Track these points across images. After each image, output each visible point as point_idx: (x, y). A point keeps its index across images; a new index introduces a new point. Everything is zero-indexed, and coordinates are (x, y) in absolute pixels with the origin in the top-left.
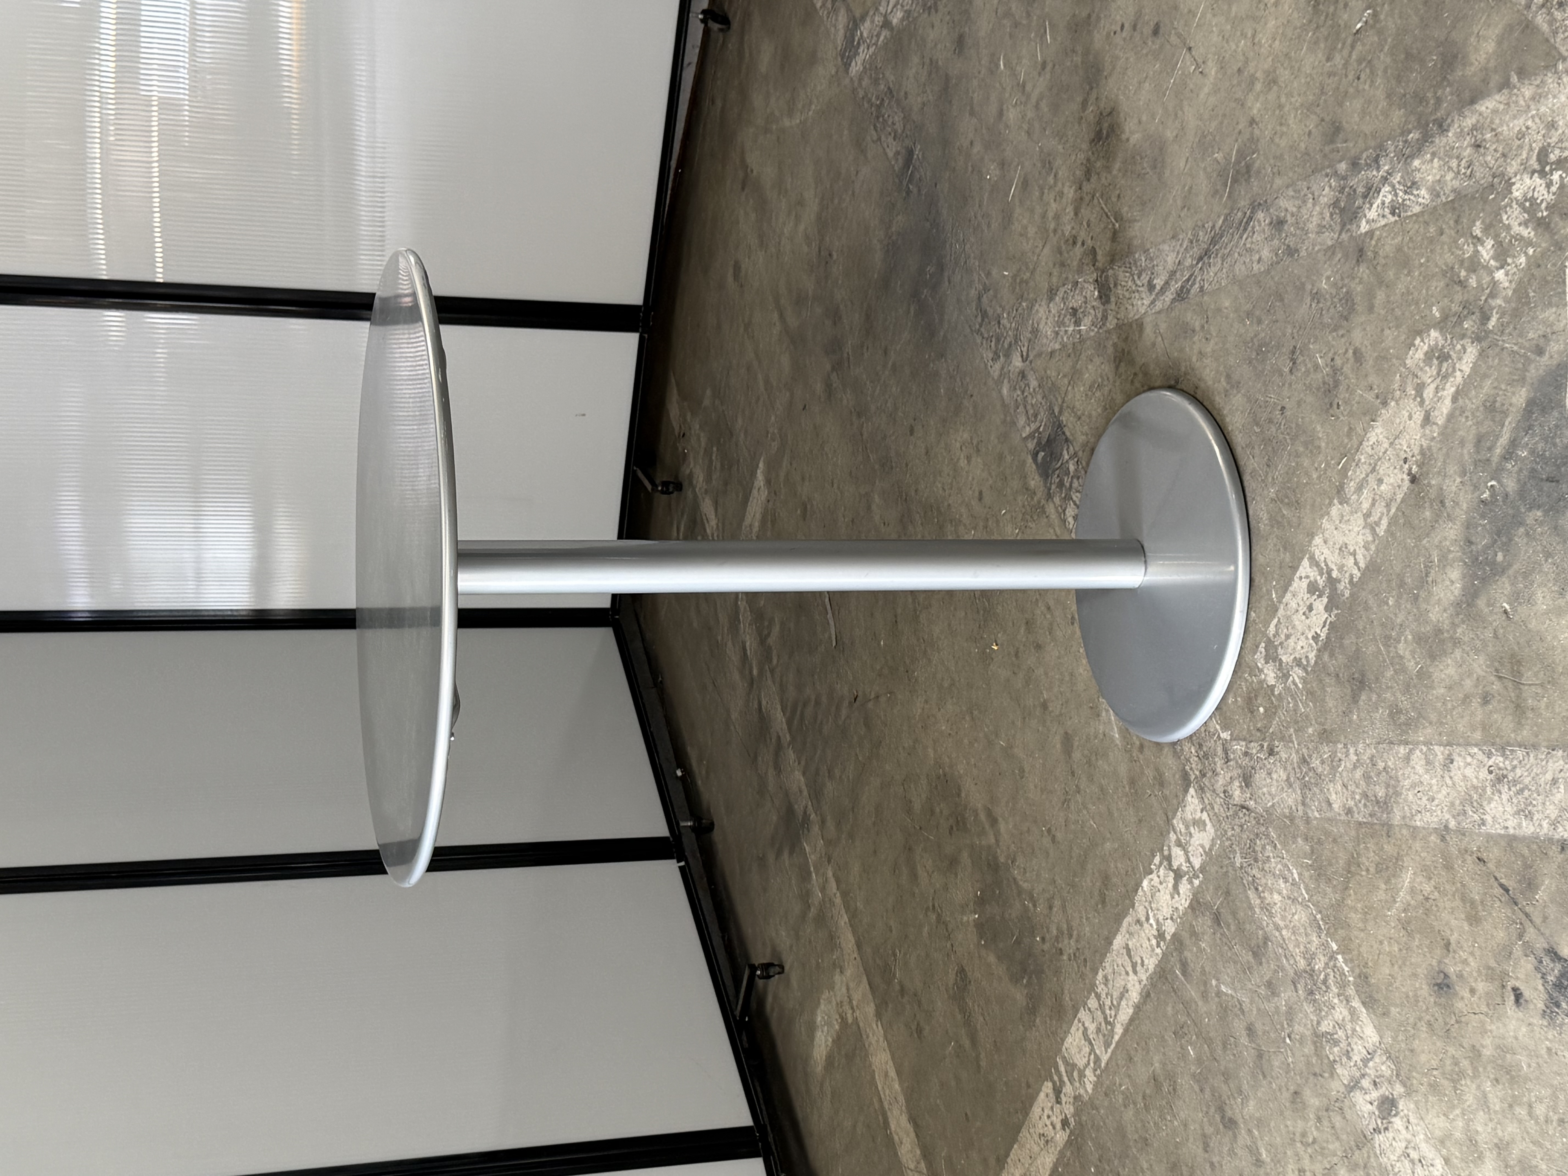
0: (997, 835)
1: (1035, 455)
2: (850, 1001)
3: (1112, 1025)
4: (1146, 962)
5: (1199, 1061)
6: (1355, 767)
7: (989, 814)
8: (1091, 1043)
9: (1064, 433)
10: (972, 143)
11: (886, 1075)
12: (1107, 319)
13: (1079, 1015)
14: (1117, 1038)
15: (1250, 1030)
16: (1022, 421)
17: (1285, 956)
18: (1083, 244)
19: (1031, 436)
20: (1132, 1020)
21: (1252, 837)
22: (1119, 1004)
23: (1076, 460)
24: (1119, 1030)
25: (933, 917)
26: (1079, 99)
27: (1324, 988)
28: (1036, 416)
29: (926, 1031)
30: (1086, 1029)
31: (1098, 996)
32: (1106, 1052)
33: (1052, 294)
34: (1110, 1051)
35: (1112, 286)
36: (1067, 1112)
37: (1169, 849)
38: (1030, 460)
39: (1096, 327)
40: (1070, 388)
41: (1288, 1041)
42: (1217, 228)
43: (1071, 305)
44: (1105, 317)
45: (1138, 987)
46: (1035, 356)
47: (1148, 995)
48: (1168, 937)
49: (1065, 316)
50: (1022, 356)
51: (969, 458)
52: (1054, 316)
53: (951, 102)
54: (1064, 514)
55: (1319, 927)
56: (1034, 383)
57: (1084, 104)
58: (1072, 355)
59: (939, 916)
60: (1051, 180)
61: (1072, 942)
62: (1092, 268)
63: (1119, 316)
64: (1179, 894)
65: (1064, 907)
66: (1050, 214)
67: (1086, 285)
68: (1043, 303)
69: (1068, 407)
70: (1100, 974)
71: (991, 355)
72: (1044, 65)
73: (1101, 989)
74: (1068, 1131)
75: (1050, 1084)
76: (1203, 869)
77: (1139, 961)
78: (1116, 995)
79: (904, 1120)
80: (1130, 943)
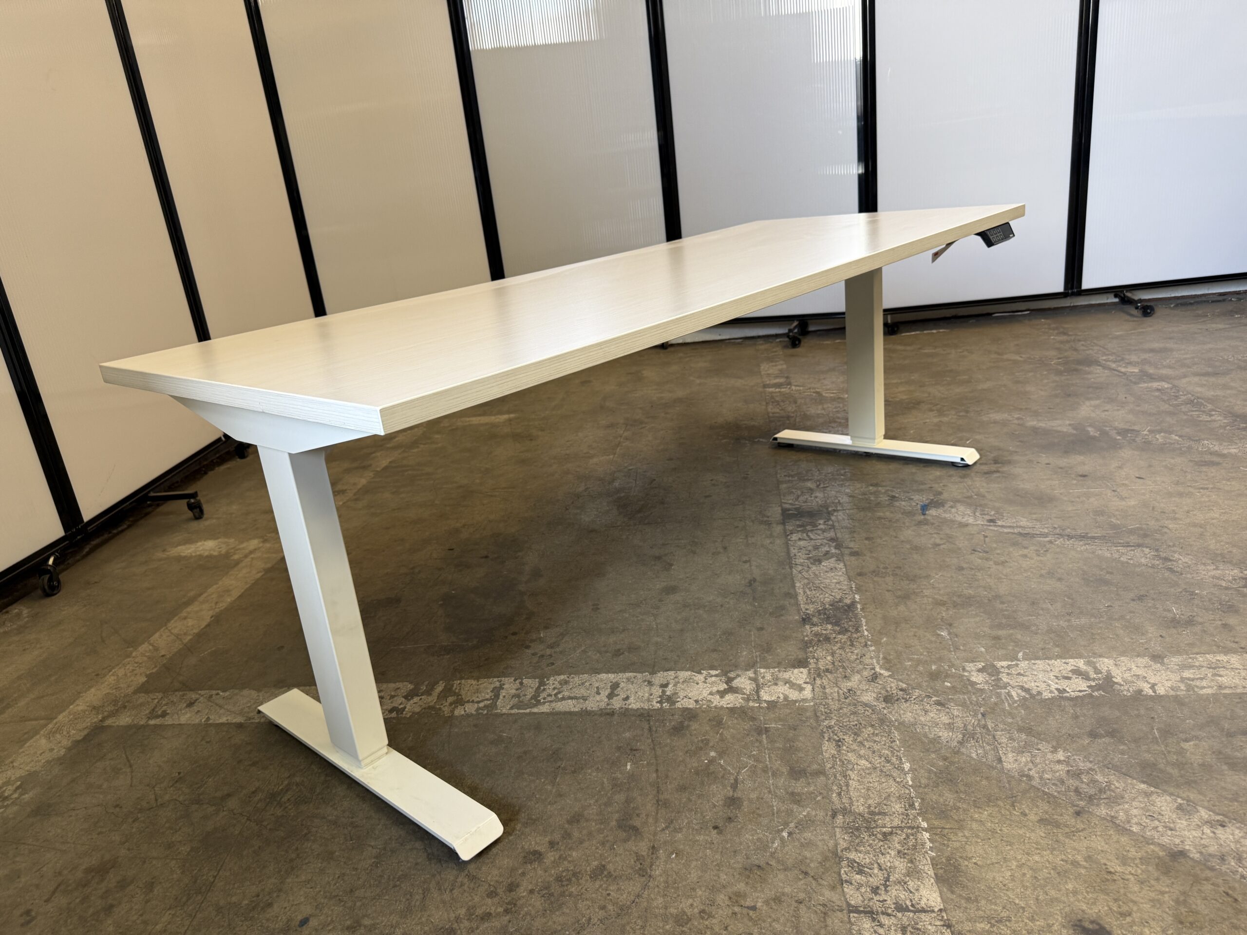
0: (532, 580)
3: (538, 703)
4: (632, 700)
5: (632, 776)
6: (1059, 762)
7: (537, 571)
8: (497, 696)
11: (227, 591)
13: (505, 680)
14: (535, 710)
15: (733, 802)
17: (839, 794)
19: (793, 505)
20: (571, 713)
21: (863, 723)
22: (563, 699)
24: (545, 708)
27: (880, 836)
30: (501, 687)
31: (542, 683)
32: (511, 708)
34: (515, 711)
35: (947, 506)
36: (408, 707)
37: (738, 676)
38: (778, 509)
40: (854, 510)
41: (785, 834)
42: (1089, 535)
45: (603, 705)
47: (612, 713)
48: (678, 705)
49: (881, 494)
51: (714, 485)
55: (912, 806)
58: (873, 504)
61: (548, 652)
62: (931, 495)
63: (942, 515)
64: (722, 697)
65: (562, 635)
68: (863, 484)
69: (843, 513)
70: (562, 677)
71: (785, 474)
73: (553, 682)
74: (394, 715)
75: (410, 687)
76: (772, 705)
77: (623, 696)
78: (566, 694)
79: (208, 613)
80: (622, 685)
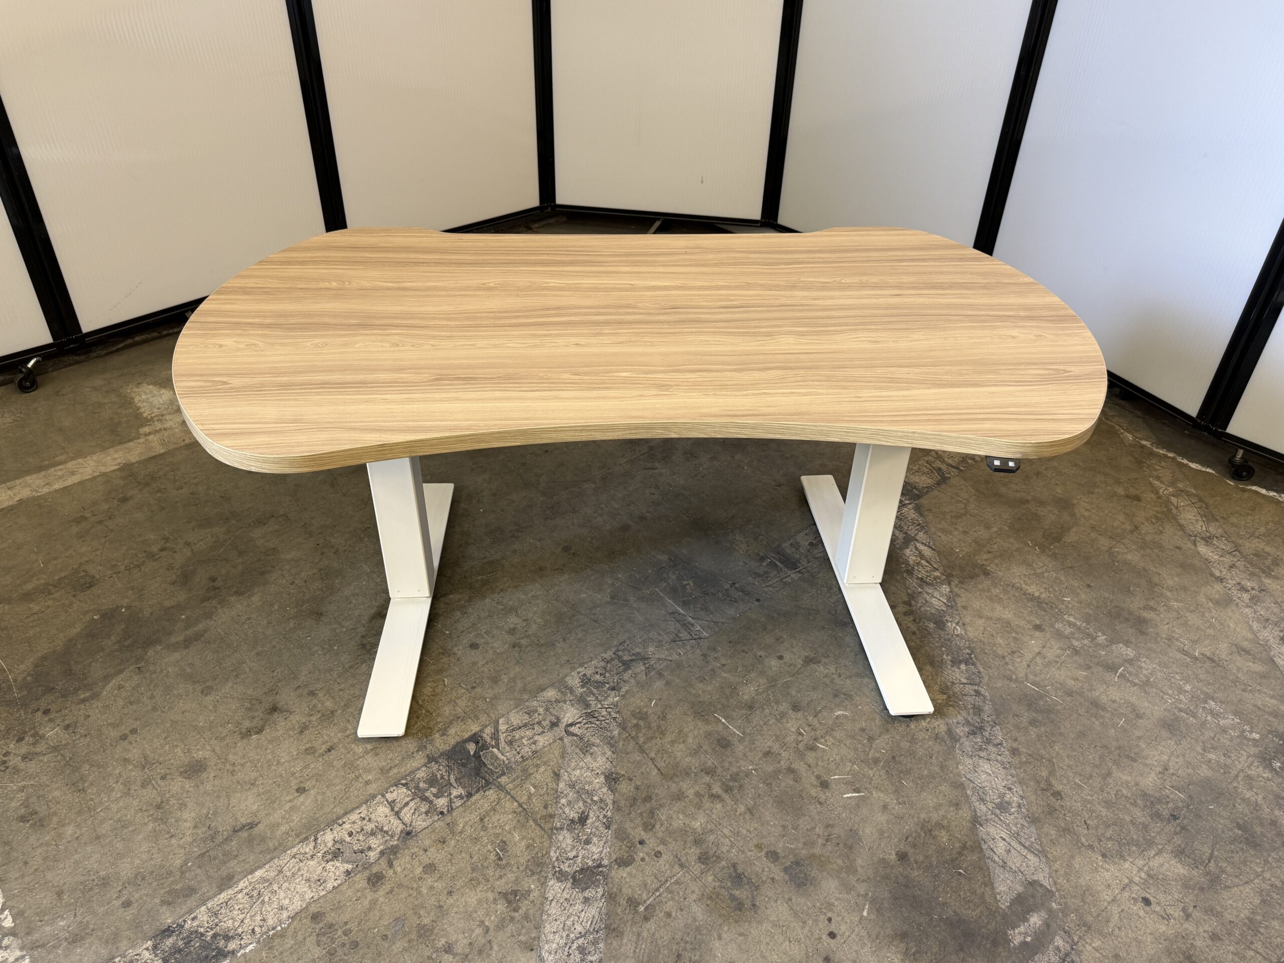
0: (174, 647)
1: (475, 738)
2: (156, 432)
7: (198, 637)
9: (478, 791)
10: (781, 658)
11: (73, 473)
12: (559, 880)
16: (516, 718)
18: (641, 842)
19: (495, 736)
23: (445, 811)
25: (155, 549)
26: (780, 847)
28: (510, 743)
29: (75, 529)
33: (611, 779)
35: (587, 894)
38: (475, 728)
39: (557, 859)
40: (516, 804)
43: (591, 815)
44: (561, 876)
46: (564, 748)
49: (585, 802)
50: (571, 725)
51: (512, 631)
52: (590, 783)
53: (823, 628)
54: (403, 785)
56: (542, 741)
57: (773, 856)
58: (544, 812)
59: (151, 556)
60: (717, 789)
62: (614, 857)
63: (553, 904)
65: (56, 749)
66: (684, 786)
67: (602, 843)
68: (608, 765)
69: (499, 799)
71: (589, 672)
72: (825, 785)
79: (25, 493)
